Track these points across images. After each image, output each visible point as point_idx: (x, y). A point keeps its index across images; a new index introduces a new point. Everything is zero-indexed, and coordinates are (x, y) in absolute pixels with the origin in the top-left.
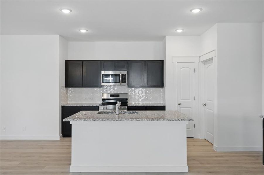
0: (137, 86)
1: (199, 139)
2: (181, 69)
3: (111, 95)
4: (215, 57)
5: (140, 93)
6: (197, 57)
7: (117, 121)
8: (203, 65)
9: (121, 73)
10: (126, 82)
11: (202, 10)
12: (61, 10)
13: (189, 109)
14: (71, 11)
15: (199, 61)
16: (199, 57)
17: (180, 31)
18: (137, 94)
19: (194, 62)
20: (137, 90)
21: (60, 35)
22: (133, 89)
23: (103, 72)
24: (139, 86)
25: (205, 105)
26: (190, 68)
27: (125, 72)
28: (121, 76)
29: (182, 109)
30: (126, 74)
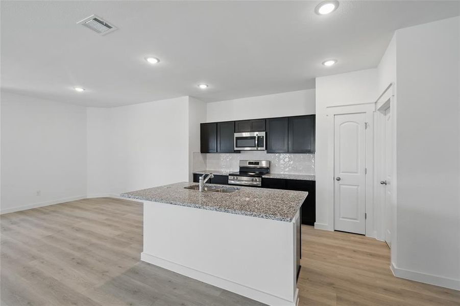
0: (281, 151)
1: (375, 239)
2: (341, 125)
3: (249, 162)
4: (393, 96)
5: (287, 160)
6: (373, 103)
7: (171, 203)
8: (382, 115)
9: (257, 135)
10: (263, 147)
11: (340, 5)
12: (146, 59)
13: (357, 187)
14: (159, 61)
15: (376, 109)
16: (376, 103)
17: (329, 64)
18: (282, 162)
19: (365, 113)
20: (282, 155)
21: (190, 96)
22: (277, 155)
23: (236, 135)
24: (283, 151)
25: (386, 184)
26: (357, 123)
27: (263, 134)
28: (256, 139)
29: (342, 186)
30: (263, 137)
